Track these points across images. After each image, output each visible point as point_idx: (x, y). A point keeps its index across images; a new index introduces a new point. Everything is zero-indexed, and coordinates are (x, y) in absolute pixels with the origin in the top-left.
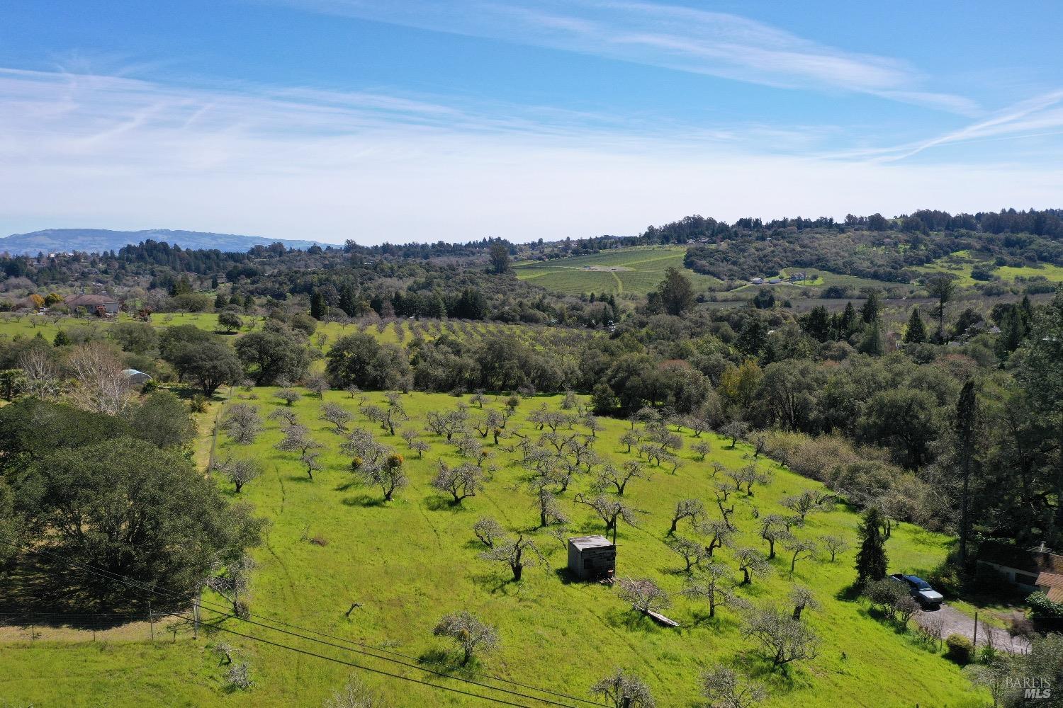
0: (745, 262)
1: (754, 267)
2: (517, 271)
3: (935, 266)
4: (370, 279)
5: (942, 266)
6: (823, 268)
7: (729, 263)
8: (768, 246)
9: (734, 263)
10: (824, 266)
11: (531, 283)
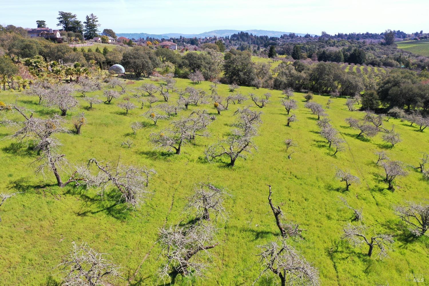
2: (398, 45)
4: (323, 47)
11: (404, 50)
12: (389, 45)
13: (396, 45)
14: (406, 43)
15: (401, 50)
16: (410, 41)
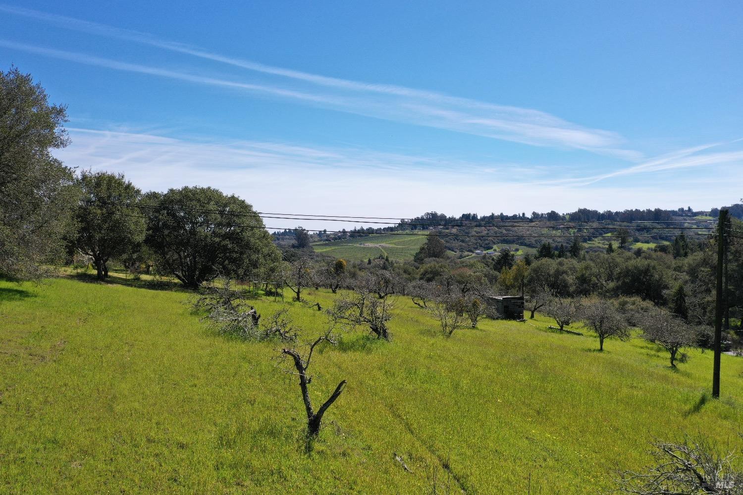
0: (470, 241)
1: (476, 244)
2: (314, 247)
3: (594, 242)
5: (599, 243)
6: (522, 244)
7: (459, 241)
8: (484, 231)
9: (463, 241)
10: (523, 243)
11: (324, 254)
12: (303, 247)
13: (312, 248)
14: (319, 245)
15: (321, 253)
16: (321, 243)
